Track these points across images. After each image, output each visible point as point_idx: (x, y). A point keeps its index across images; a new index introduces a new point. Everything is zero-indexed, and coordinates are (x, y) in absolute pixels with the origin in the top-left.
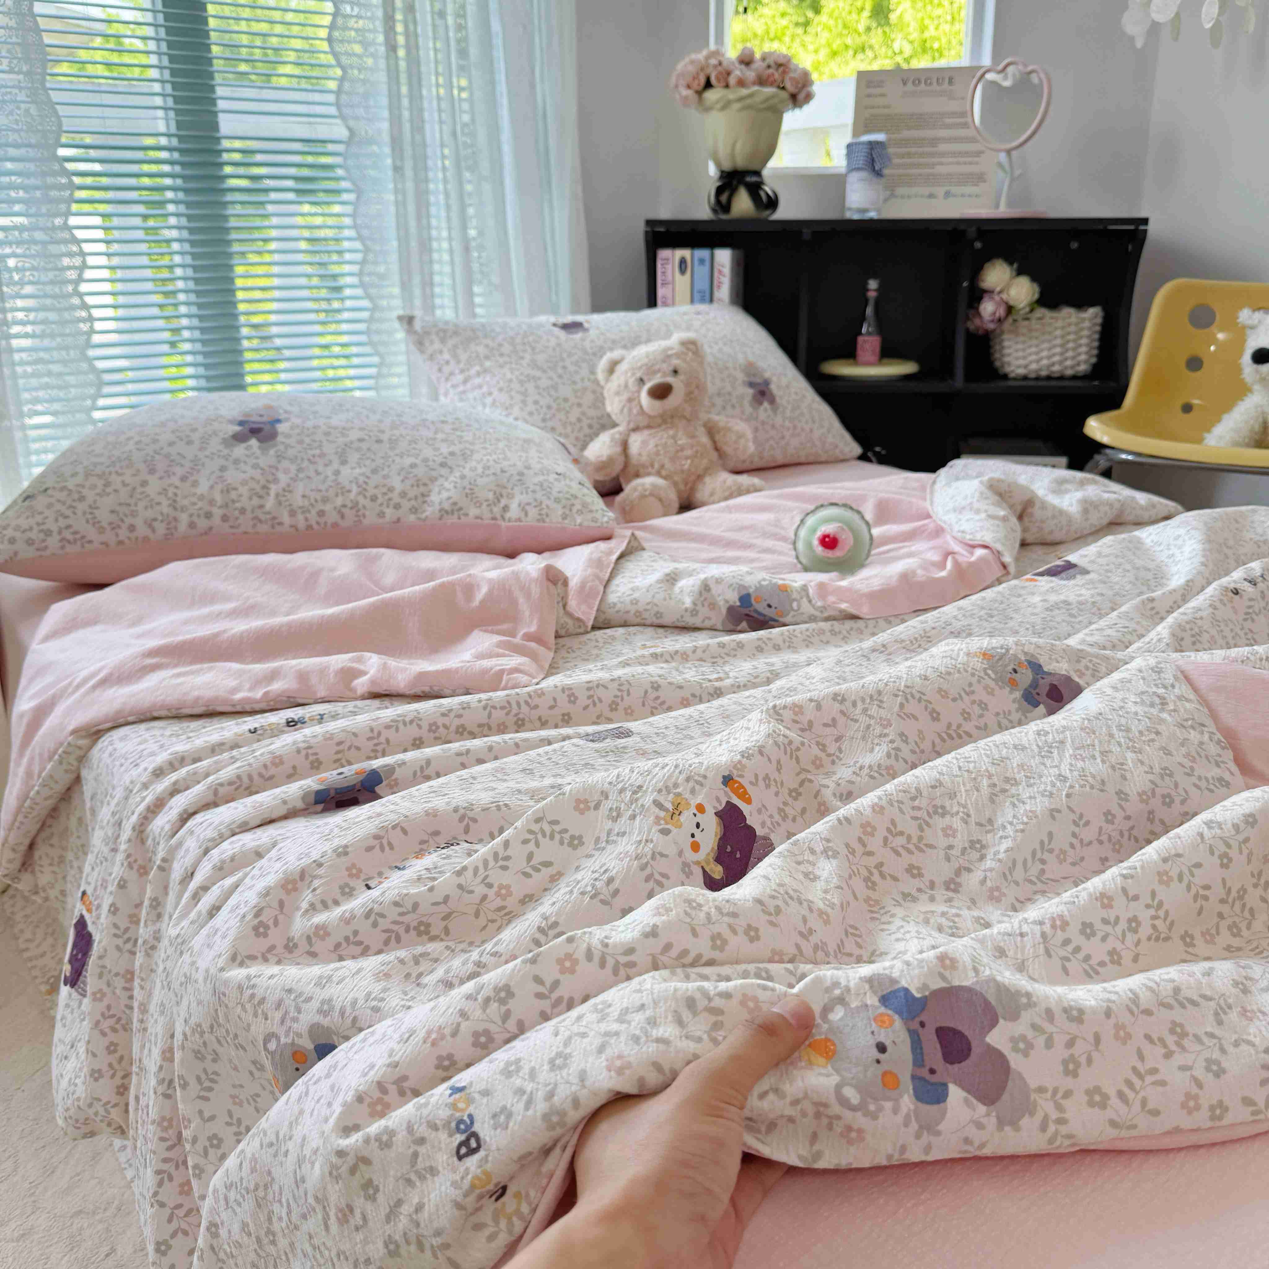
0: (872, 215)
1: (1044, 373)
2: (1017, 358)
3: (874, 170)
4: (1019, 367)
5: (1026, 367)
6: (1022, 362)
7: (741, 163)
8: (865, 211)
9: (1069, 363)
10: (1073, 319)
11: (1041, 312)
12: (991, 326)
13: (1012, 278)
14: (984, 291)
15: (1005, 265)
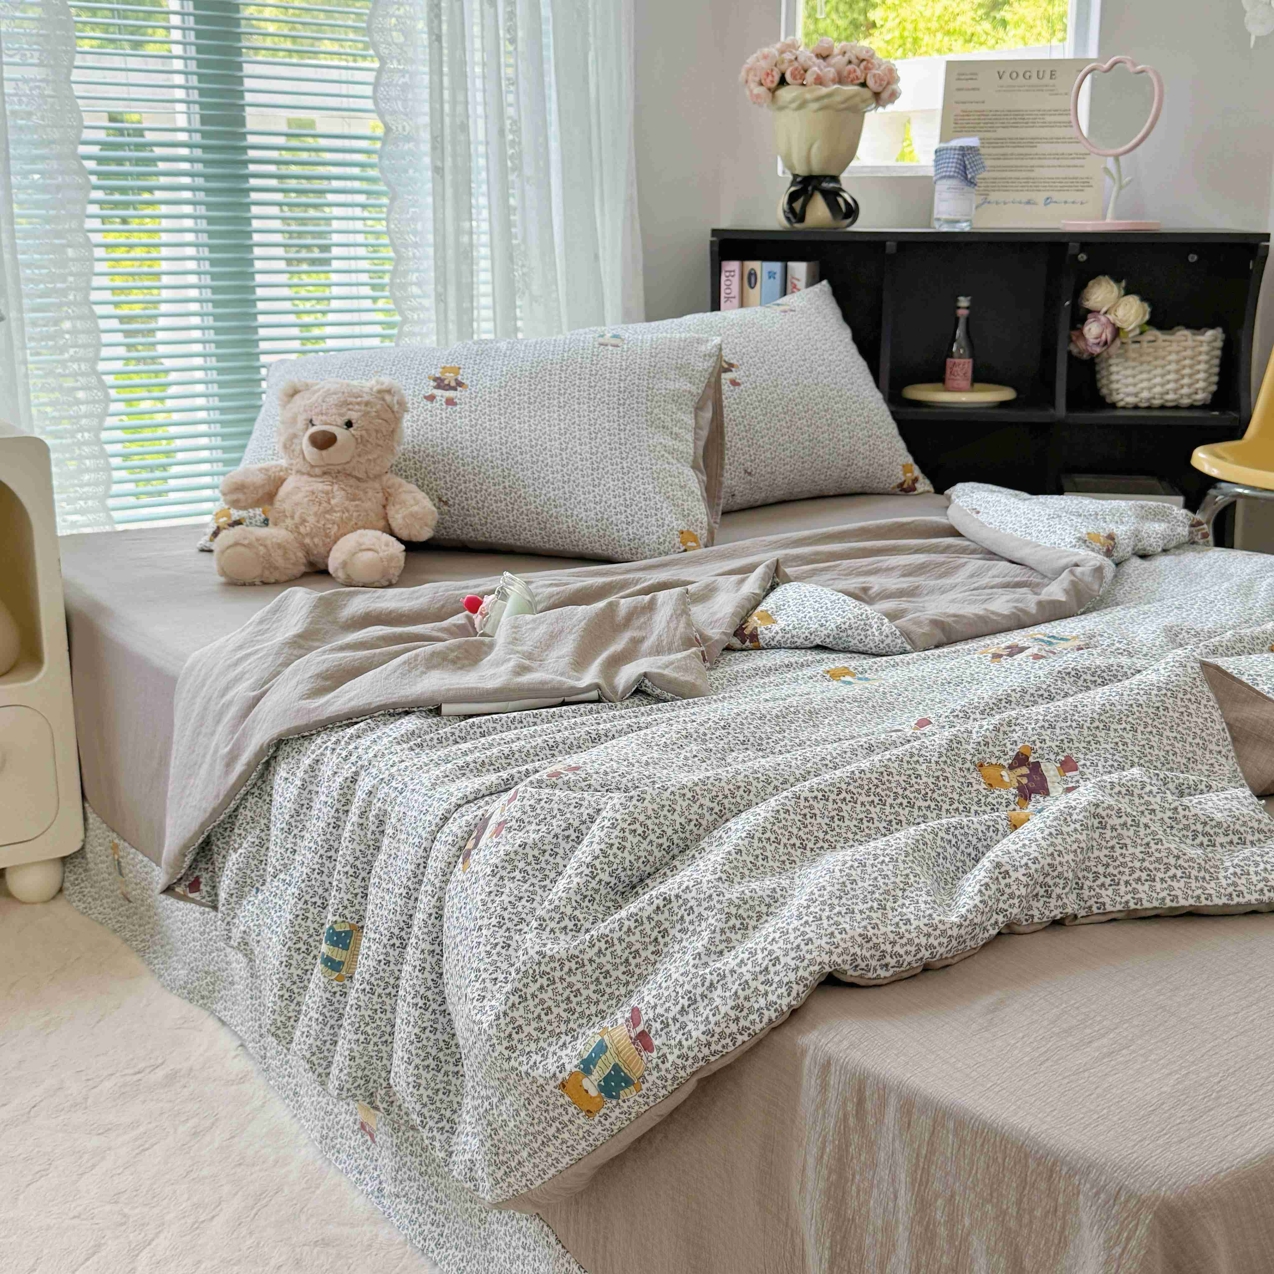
1: (1157, 402)
2: (1127, 386)
3: (966, 178)
4: (1128, 395)
5: (1136, 395)
6: (1130, 390)
7: (817, 169)
9: (1185, 391)
10: (1190, 343)
11: (1153, 334)
12: (1097, 350)
13: (1119, 297)
14: (1089, 311)
15: (1112, 283)
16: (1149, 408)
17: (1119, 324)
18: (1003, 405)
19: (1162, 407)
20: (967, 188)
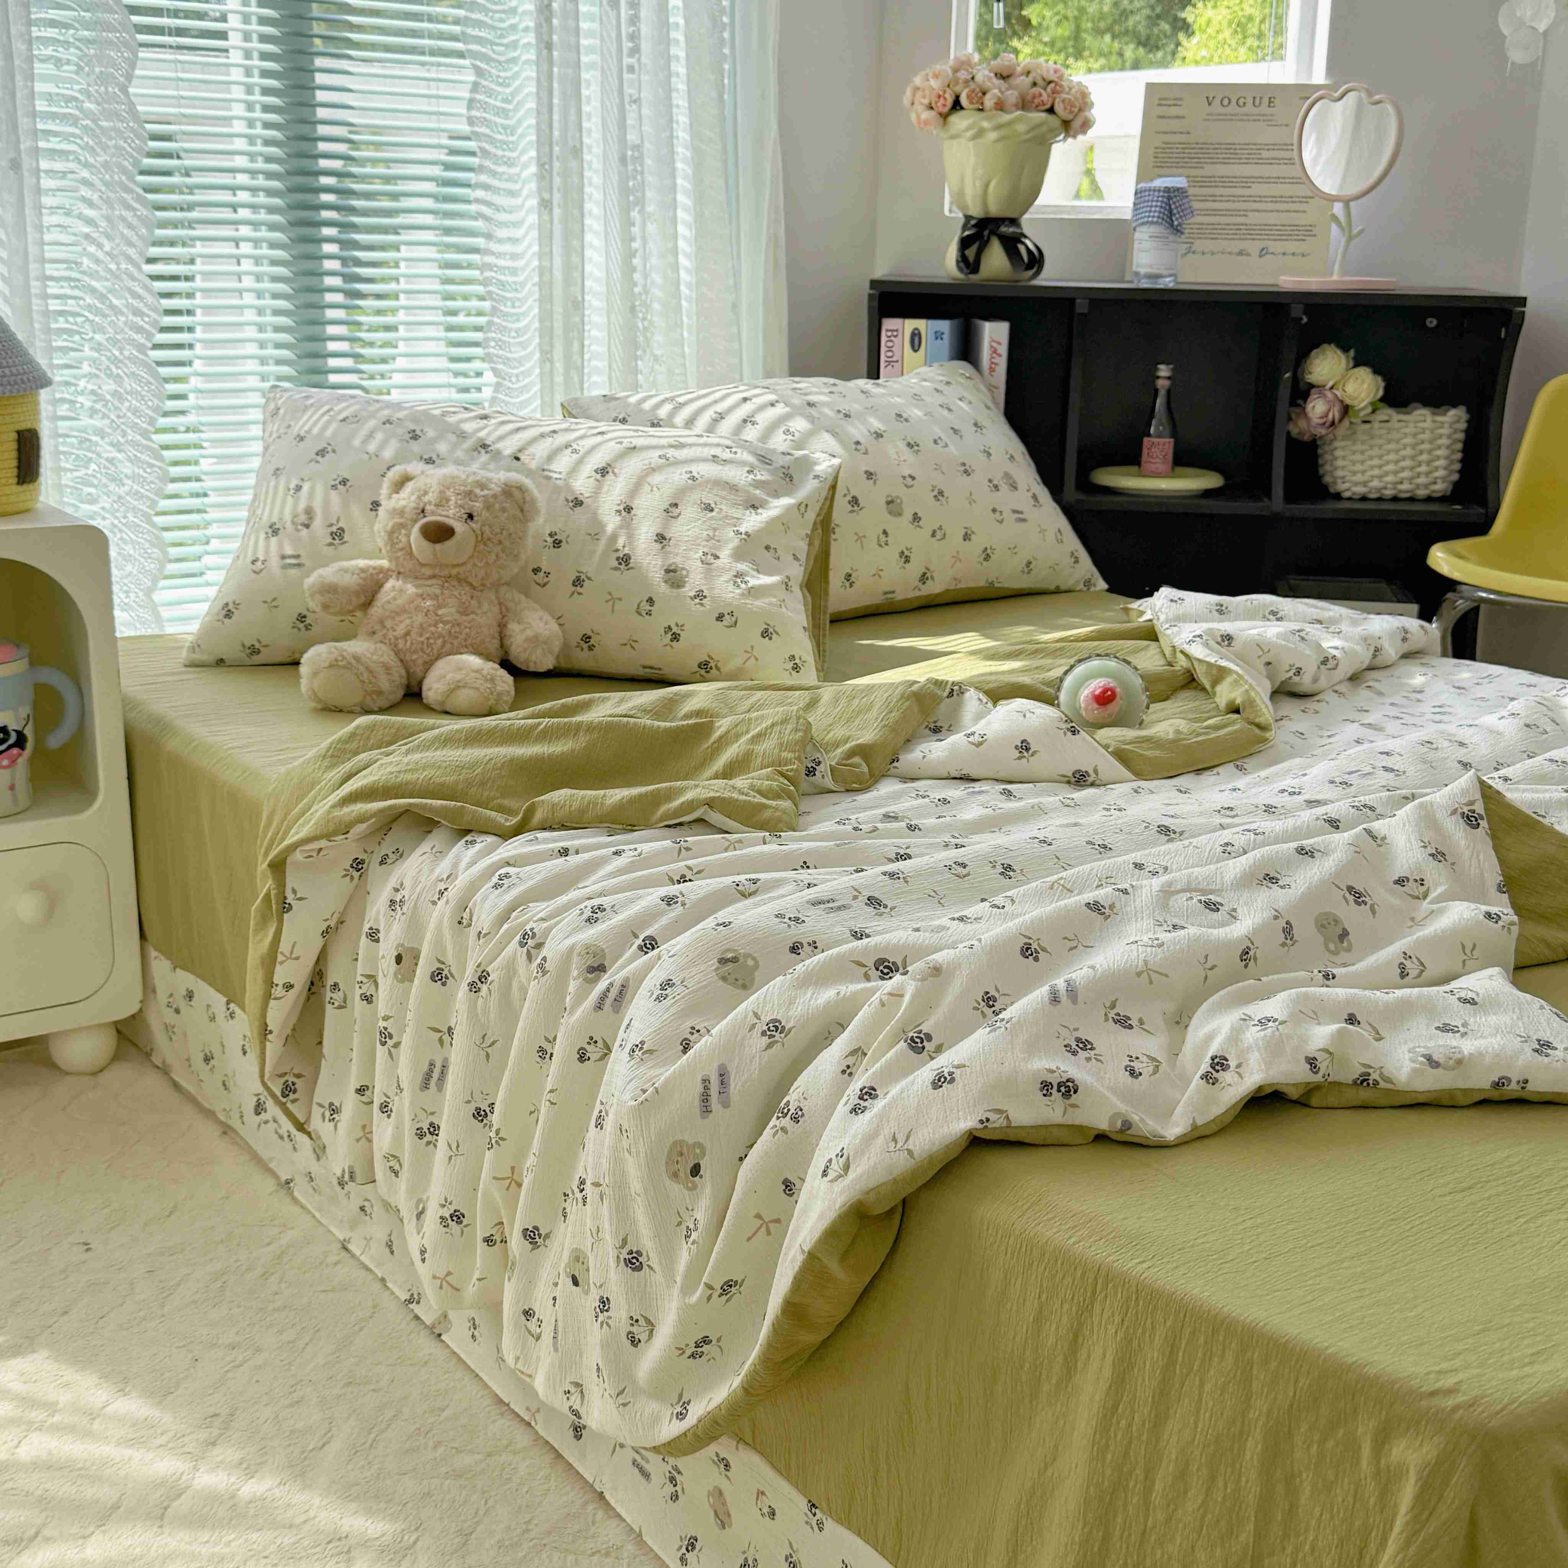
1: (1389, 493)
2: (1354, 473)
3: (1172, 225)
4: (1356, 484)
6: (1358, 478)
7: (996, 211)
9: (1422, 480)
10: (1428, 424)
11: (1386, 413)
12: (1320, 431)
13: (1347, 370)
14: (1311, 386)
15: (1339, 352)
16: (1379, 499)
17: (1348, 401)
18: (1207, 494)
19: (1395, 499)
20: (1172, 238)
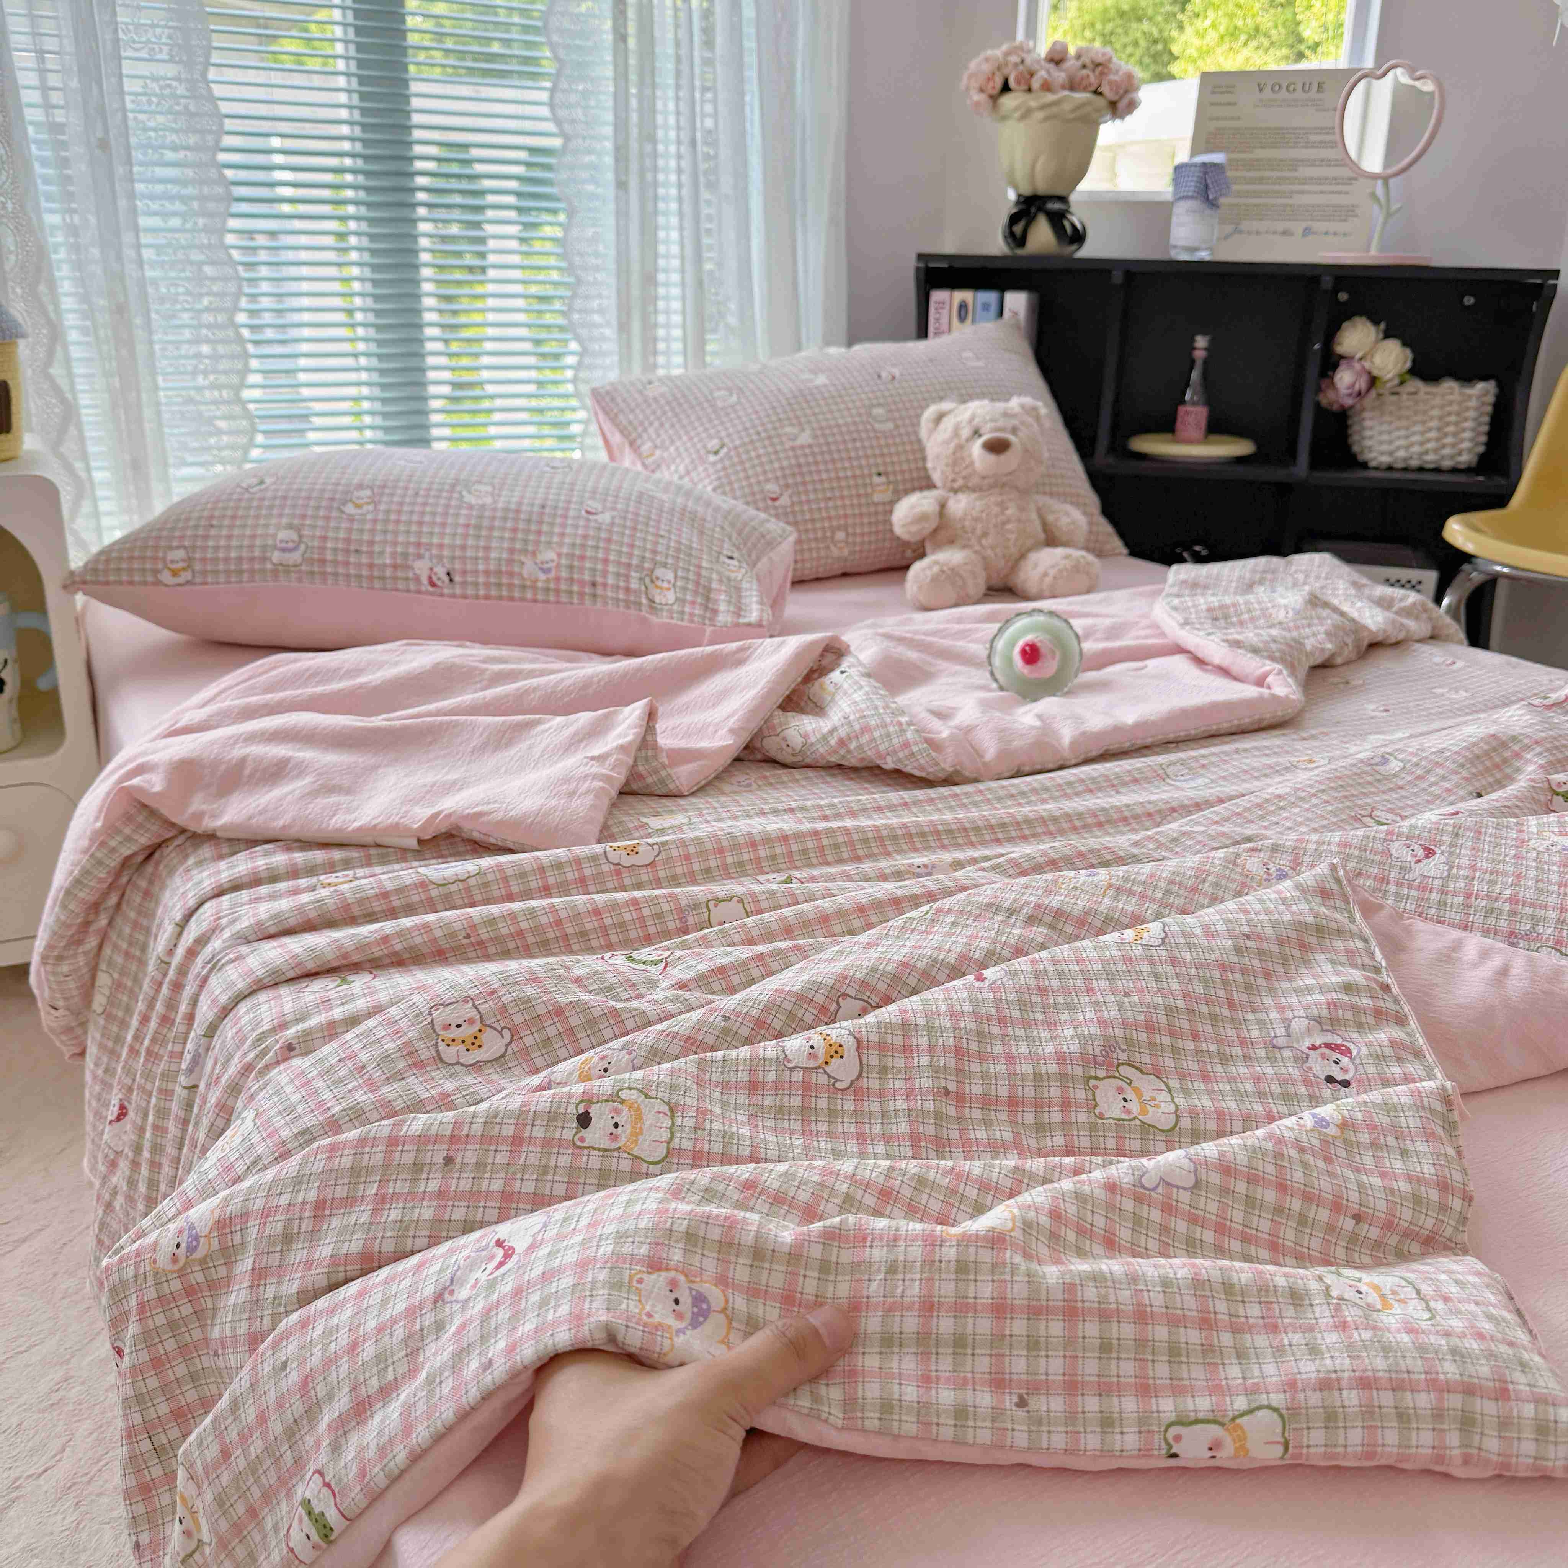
0: (1204, 255)
1: (1414, 463)
2: (1381, 443)
3: (1207, 199)
4: (1382, 453)
5: (1391, 453)
6: (1385, 448)
7: (1042, 188)
8: (1194, 250)
9: (1447, 451)
10: (1456, 397)
11: (1416, 384)
12: (1348, 402)
13: (1377, 342)
14: (1342, 357)
15: (1369, 325)
17: (1375, 372)
18: (1239, 460)
19: (1421, 469)
